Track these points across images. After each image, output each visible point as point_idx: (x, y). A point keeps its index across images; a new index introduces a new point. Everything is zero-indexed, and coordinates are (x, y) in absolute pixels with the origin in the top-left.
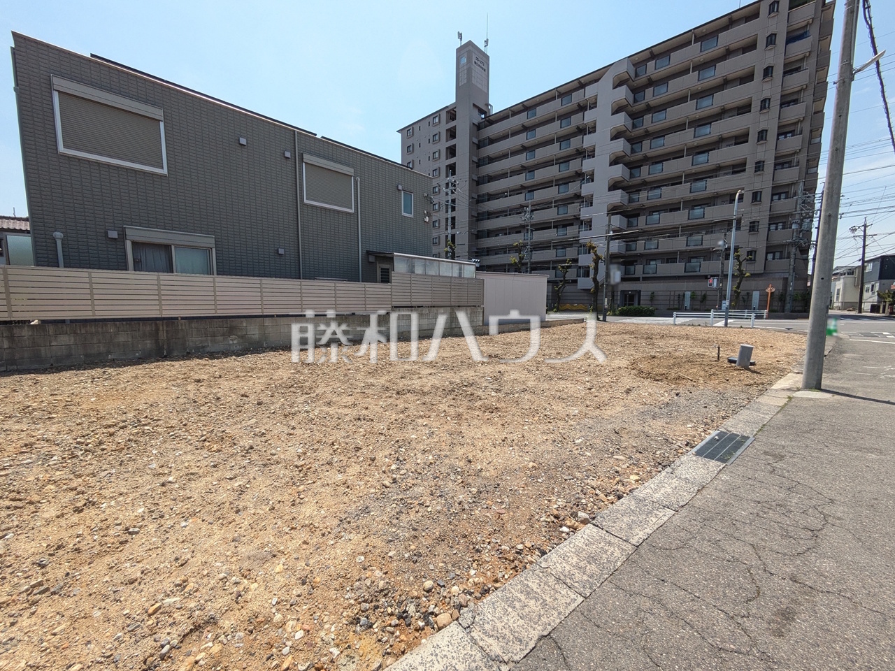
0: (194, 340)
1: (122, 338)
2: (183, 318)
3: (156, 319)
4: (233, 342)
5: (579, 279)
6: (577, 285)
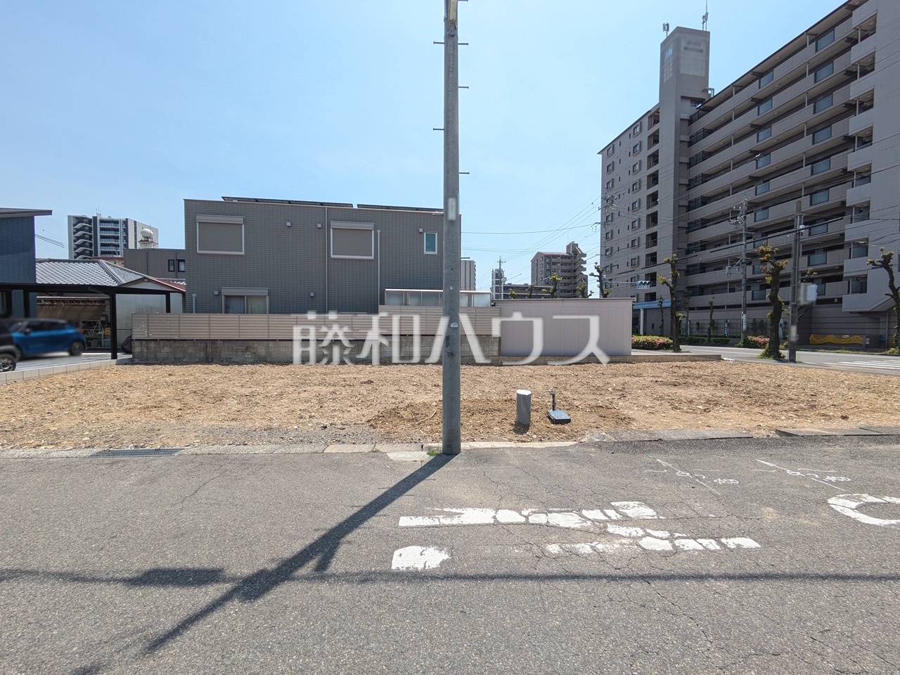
0: (225, 354)
1: (190, 350)
2: (221, 340)
3: (207, 340)
4: (248, 355)
5: (845, 298)
6: (841, 307)
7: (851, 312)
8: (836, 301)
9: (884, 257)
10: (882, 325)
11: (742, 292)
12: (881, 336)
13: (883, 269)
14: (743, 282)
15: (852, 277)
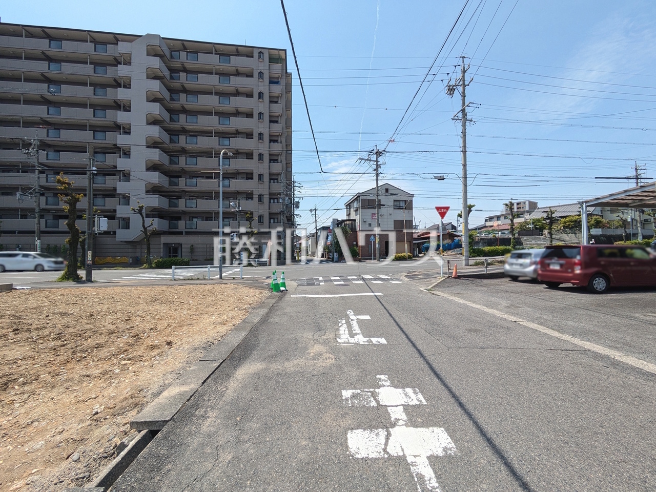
5: (118, 231)
6: (115, 237)
7: (121, 241)
8: (112, 233)
9: (139, 207)
10: (138, 250)
11: (36, 220)
12: (137, 257)
13: (139, 215)
14: (37, 210)
15: (121, 217)
